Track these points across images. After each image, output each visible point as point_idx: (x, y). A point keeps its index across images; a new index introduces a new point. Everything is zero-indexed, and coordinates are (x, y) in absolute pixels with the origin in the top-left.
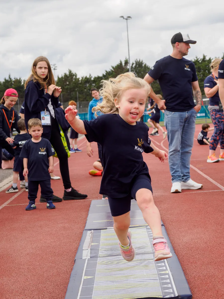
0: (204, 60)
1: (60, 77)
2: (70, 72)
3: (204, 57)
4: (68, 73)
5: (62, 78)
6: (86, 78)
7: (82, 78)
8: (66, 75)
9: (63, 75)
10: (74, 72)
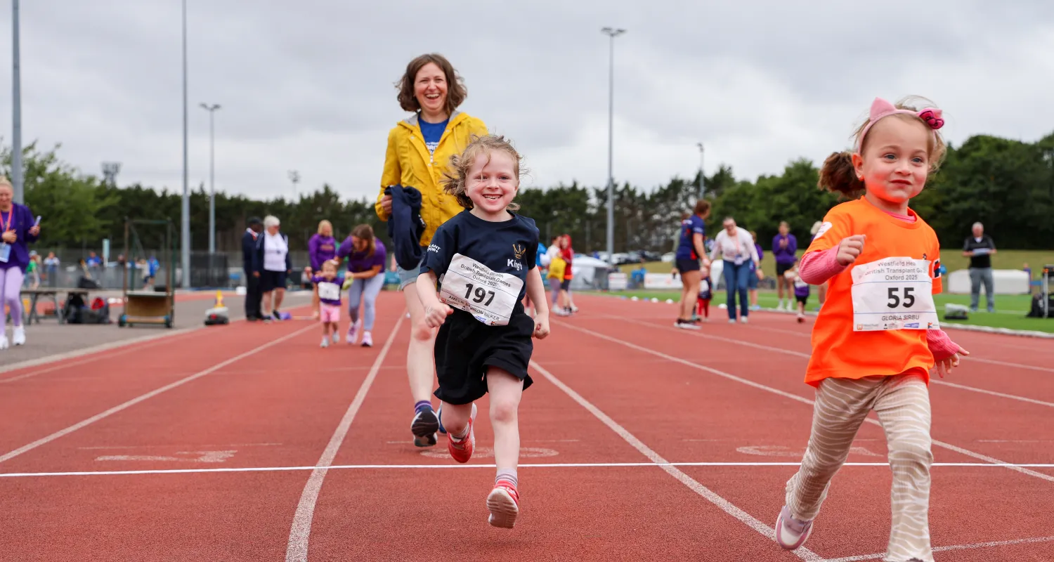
0: (574, 189)
1: (306, 196)
2: (327, 189)
3: (575, 184)
4: (322, 191)
5: (309, 198)
6: (356, 203)
7: (349, 202)
8: (317, 195)
9: (312, 195)
10: (334, 189)
